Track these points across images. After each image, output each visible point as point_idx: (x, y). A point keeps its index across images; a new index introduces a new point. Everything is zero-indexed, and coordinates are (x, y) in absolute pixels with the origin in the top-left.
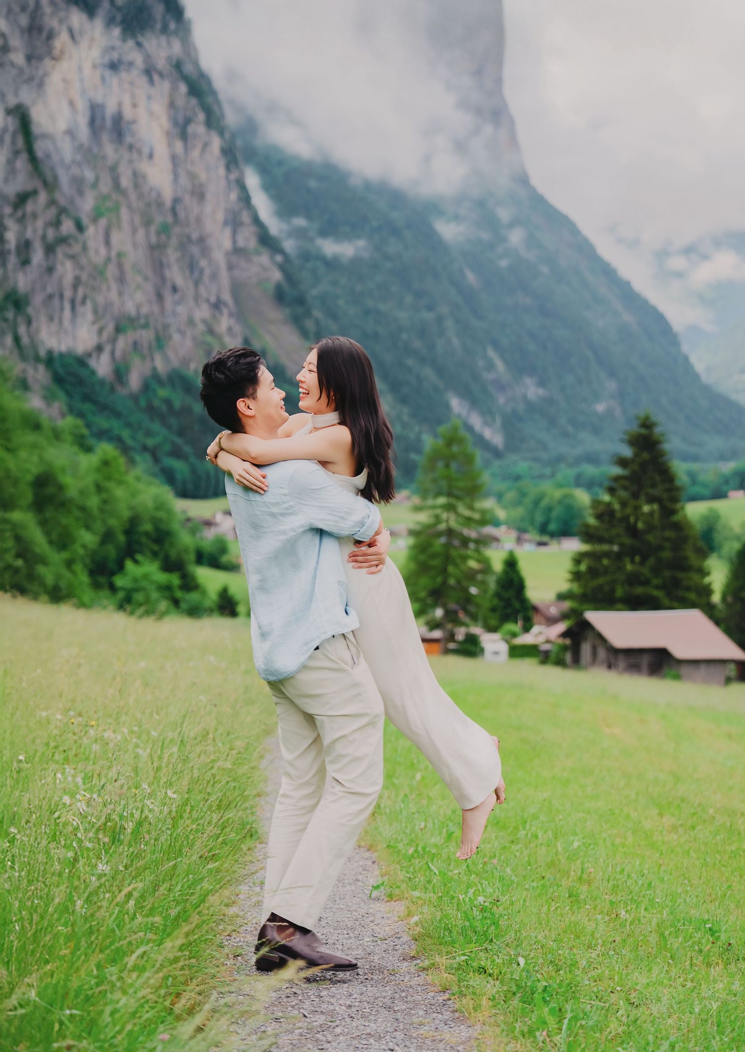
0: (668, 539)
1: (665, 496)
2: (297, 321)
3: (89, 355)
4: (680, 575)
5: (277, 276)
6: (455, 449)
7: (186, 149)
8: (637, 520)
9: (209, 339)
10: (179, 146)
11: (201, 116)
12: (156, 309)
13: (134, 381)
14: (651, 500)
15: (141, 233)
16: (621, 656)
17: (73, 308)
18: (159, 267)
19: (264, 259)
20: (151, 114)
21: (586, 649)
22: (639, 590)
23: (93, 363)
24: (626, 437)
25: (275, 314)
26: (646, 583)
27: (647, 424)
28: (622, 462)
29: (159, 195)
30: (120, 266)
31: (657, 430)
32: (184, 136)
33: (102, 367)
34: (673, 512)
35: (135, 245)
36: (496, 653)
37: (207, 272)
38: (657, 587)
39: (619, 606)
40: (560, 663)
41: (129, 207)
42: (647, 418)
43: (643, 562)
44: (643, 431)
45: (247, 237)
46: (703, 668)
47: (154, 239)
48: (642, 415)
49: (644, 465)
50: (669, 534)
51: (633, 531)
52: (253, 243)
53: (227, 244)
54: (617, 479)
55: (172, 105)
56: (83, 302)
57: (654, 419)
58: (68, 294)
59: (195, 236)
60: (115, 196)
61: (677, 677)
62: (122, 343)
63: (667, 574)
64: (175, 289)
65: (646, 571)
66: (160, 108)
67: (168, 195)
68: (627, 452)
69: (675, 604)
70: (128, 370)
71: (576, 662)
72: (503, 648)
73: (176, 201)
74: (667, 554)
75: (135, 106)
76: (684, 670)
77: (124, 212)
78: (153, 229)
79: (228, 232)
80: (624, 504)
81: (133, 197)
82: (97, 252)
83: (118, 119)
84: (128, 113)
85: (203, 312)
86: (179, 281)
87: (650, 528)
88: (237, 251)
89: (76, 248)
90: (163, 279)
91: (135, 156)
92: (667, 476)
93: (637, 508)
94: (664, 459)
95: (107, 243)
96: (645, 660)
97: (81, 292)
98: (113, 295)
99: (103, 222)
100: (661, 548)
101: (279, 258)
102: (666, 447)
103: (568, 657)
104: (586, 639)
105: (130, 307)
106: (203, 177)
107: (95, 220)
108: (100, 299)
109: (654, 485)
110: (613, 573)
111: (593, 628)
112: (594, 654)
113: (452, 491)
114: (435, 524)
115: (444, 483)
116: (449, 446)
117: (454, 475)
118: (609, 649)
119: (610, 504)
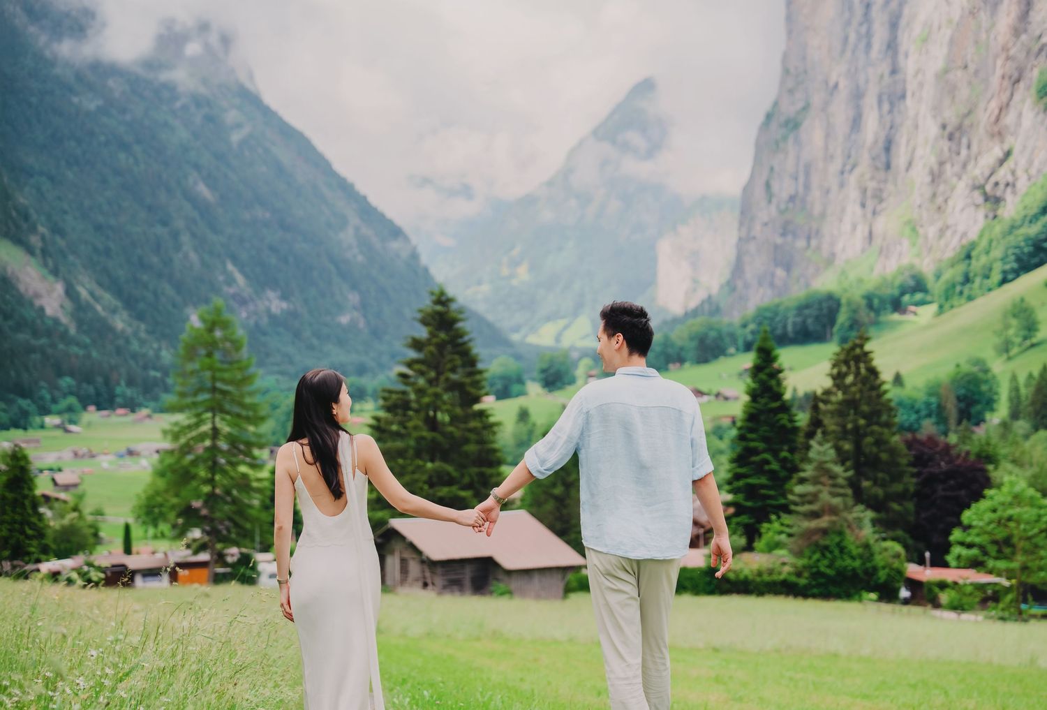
0: (470, 430)
1: (468, 380)
4: (489, 471)
6: (218, 334)
16: (439, 570)
21: (392, 563)
24: (419, 316)
27: (442, 300)
28: (417, 344)
31: (453, 306)
34: (477, 400)
38: (463, 488)
42: (442, 293)
44: (439, 308)
46: (535, 579)
49: (441, 346)
50: (474, 424)
51: (433, 424)
54: (410, 364)
57: (450, 292)
61: (510, 593)
63: (474, 470)
68: (423, 333)
74: (471, 448)
76: (514, 584)
80: (420, 392)
92: (470, 362)
94: (466, 338)
96: (468, 573)
100: (465, 441)
104: (392, 553)
109: (453, 370)
110: (413, 472)
111: (403, 538)
112: (404, 570)
113: (219, 385)
114: (197, 425)
115: (208, 374)
116: (210, 330)
117: (218, 365)
118: (423, 562)
119: (404, 393)
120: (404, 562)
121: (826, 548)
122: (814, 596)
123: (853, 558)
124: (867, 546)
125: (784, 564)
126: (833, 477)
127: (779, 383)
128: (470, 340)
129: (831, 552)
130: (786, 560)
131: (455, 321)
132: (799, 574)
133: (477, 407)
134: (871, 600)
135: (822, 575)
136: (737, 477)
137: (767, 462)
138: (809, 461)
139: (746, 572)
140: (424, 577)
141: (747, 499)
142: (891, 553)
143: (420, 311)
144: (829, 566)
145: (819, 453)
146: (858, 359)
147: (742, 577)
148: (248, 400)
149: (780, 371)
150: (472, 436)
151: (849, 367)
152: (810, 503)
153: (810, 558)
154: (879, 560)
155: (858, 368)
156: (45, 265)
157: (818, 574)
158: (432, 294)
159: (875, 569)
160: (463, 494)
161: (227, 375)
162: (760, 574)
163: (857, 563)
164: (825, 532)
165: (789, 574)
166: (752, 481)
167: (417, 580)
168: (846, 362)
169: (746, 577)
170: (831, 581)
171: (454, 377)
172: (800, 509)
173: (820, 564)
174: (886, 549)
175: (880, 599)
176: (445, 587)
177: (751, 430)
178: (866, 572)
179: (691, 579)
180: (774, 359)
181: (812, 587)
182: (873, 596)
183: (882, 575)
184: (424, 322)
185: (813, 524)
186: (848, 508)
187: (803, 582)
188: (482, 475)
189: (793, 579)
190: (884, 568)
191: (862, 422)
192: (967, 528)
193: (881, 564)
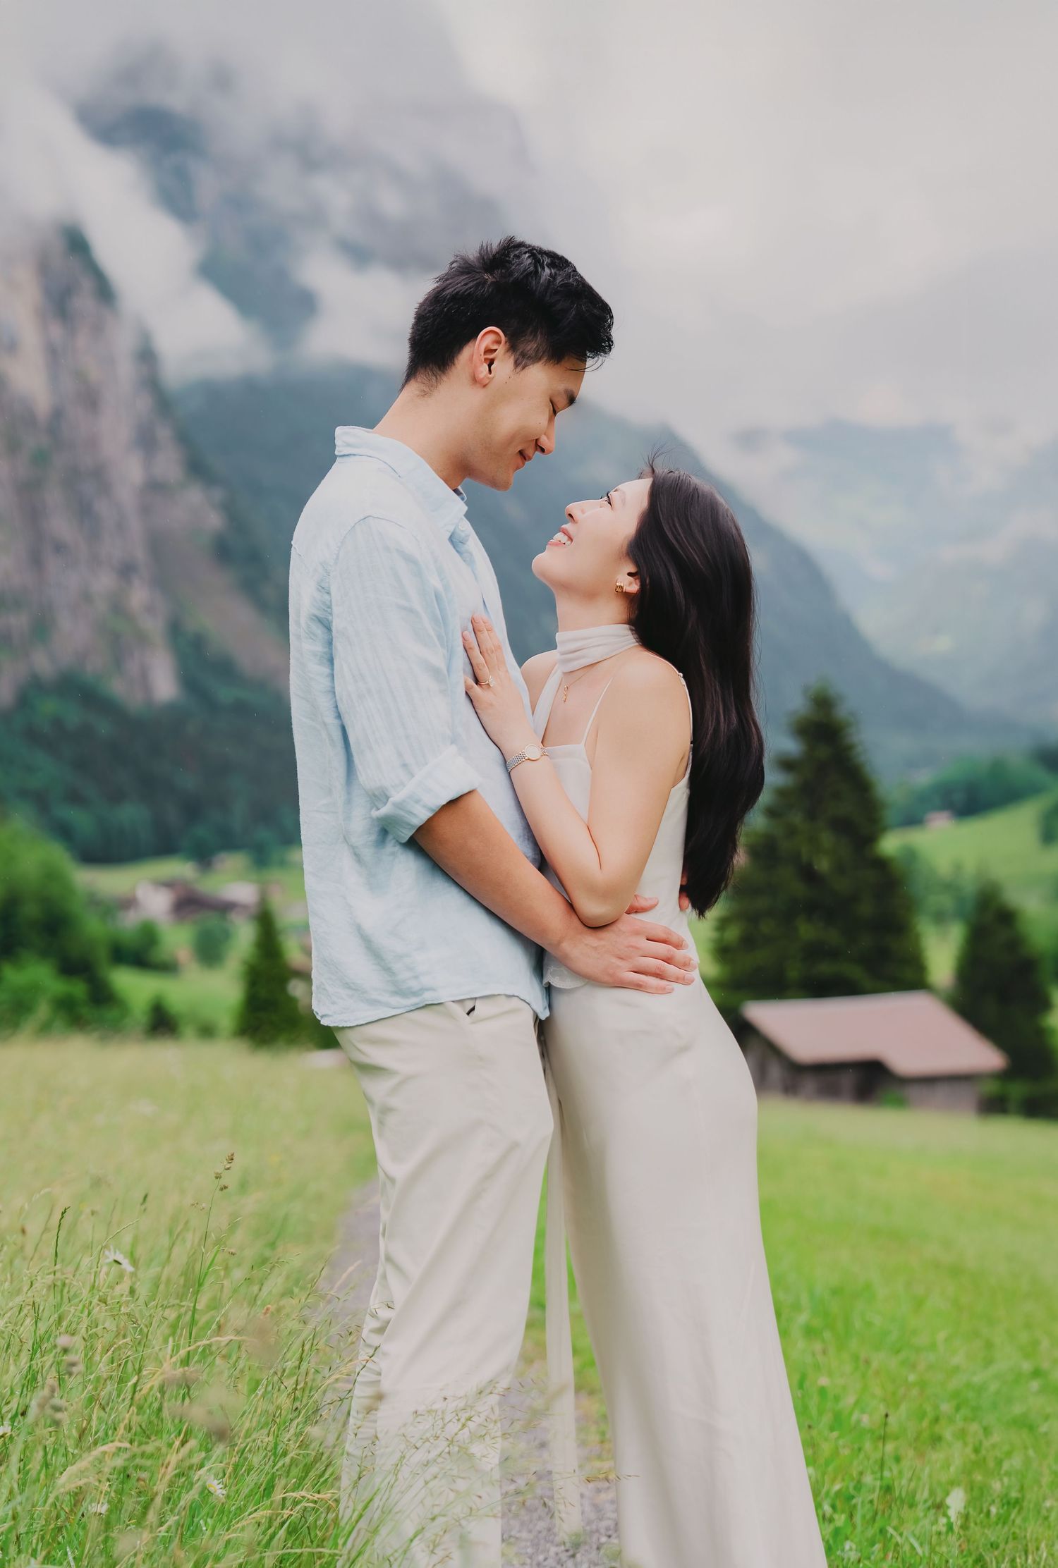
1: (858, 815)
5: (214, 522)
8: (814, 857)
10: (56, 331)
12: (31, 579)
15: (3, 467)
16: (807, 1076)
19: (194, 496)
22: (825, 968)
25: (216, 578)
26: (833, 954)
29: (28, 406)
31: (839, 710)
32: (63, 314)
37: (108, 520)
38: (852, 962)
39: (792, 993)
42: (823, 693)
43: (826, 923)
44: (817, 713)
46: (941, 1089)
47: (24, 474)
48: (813, 689)
49: (820, 768)
52: (176, 473)
53: (138, 476)
55: (44, 268)
57: (835, 692)
59: (85, 466)
61: (903, 1105)
63: (867, 939)
65: (833, 937)
66: (24, 275)
67: (43, 406)
76: (913, 1092)
78: (22, 457)
79: (137, 458)
80: (792, 830)
85: (104, 582)
86: (65, 534)
87: (840, 869)
90: (40, 534)
93: (813, 837)
96: (847, 1080)
101: (219, 493)
106: (93, 376)
109: (838, 799)
118: (785, 1065)
131: (842, 730)
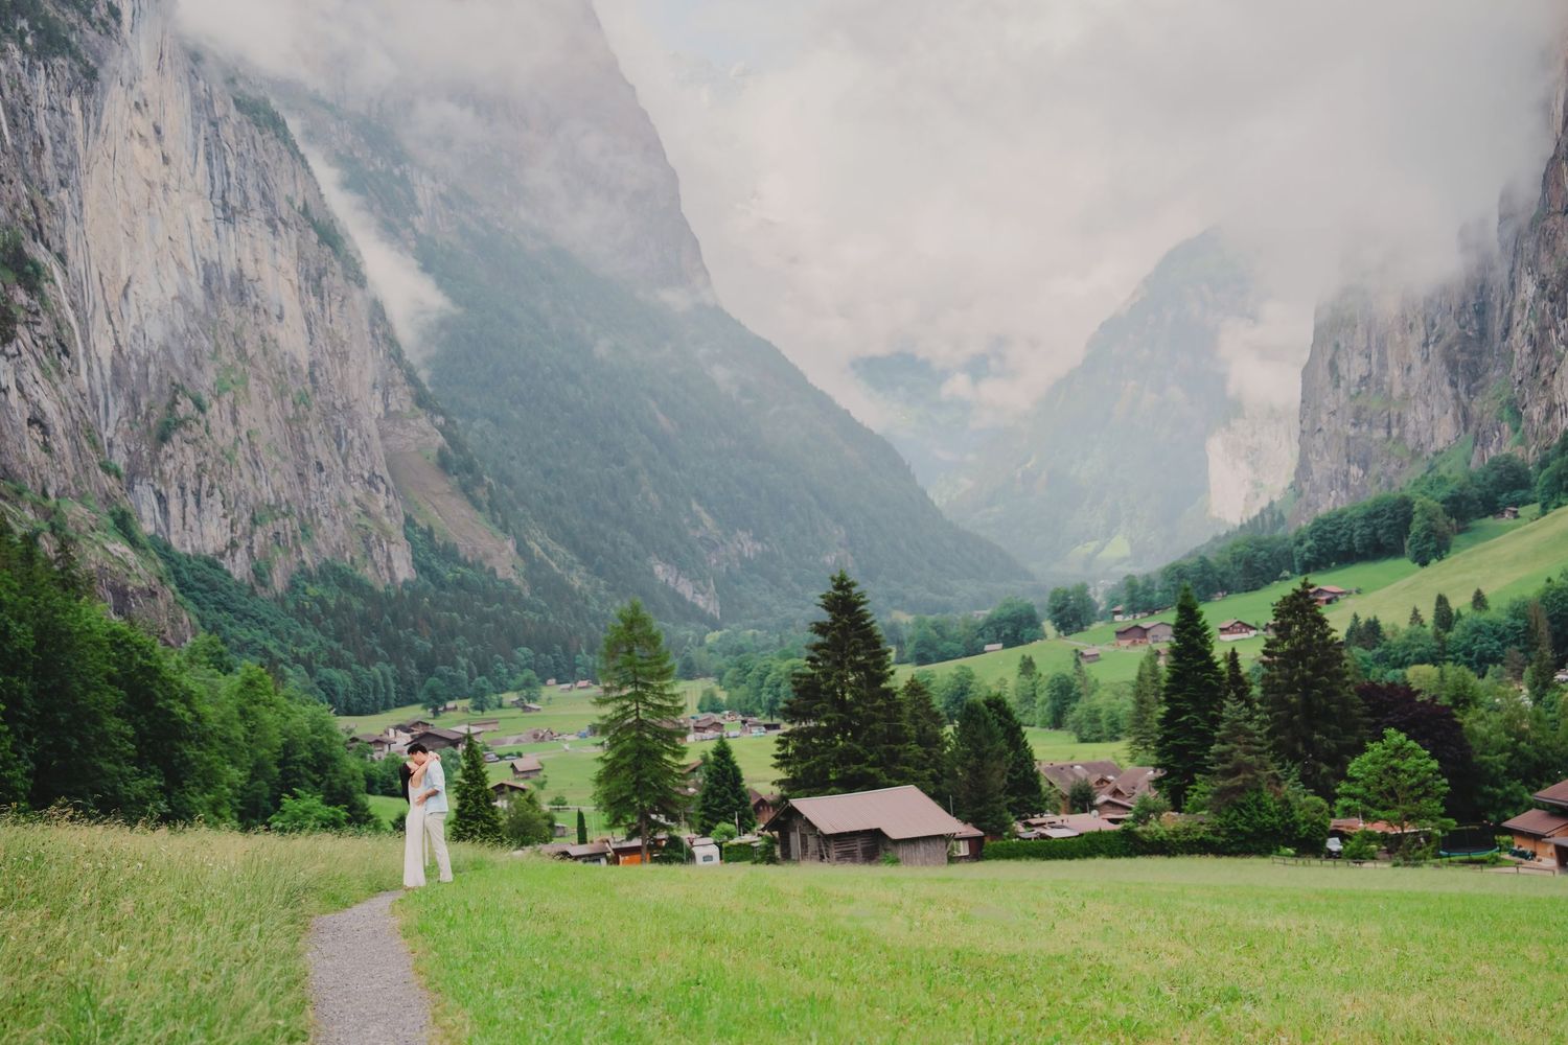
0: (879, 709)
2: (465, 489)
3: (222, 555)
4: (898, 747)
5: (440, 439)
6: (637, 631)
7: (322, 306)
8: (843, 693)
9: (364, 521)
10: (313, 303)
11: (338, 266)
12: (300, 493)
13: (279, 581)
14: (857, 667)
15: (274, 407)
16: (832, 844)
17: (198, 503)
18: (299, 442)
19: (423, 422)
20: (278, 268)
21: (795, 839)
22: (854, 768)
23: (226, 564)
24: (821, 601)
25: (442, 485)
26: (859, 759)
27: (842, 584)
29: (295, 360)
30: (252, 444)
31: (855, 590)
32: (318, 291)
33: (239, 567)
34: (882, 679)
35: (268, 420)
36: (707, 858)
37: (357, 443)
38: (873, 764)
39: (834, 789)
40: (772, 860)
41: (259, 378)
42: (843, 579)
43: (855, 738)
44: (839, 593)
45: (401, 399)
46: (922, 847)
47: (291, 412)
48: (837, 576)
49: (843, 630)
50: (880, 702)
51: (842, 705)
52: (408, 405)
53: (379, 409)
54: (816, 648)
55: (301, 256)
56: (210, 495)
57: (852, 578)
58: (190, 485)
59: (338, 403)
60: (240, 366)
61: (896, 861)
62: (259, 537)
64: (320, 468)
65: (858, 747)
66: (287, 261)
67: (304, 359)
68: (825, 617)
69: (894, 781)
70: (270, 569)
71: (787, 856)
72: (714, 850)
73: (313, 365)
75: (256, 261)
76: (902, 852)
77: (252, 381)
78: (289, 399)
79: (378, 395)
80: (828, 676)
81: (263, 366)
82: (223, 431)
83: (239, 277)
84: (249, 269)
85: (358, 490)
86: (324, 458)
87: (858, 698)
88: (389, 415)
89: (198, 431)
90: (306, 457)
91: (262, 318)
92: (871, 642)
93: (841, 678)
94: (868, 621)
95: (235, 421)
96: (859, 845)
97: (206, 481)
98: (246, 481)
99: (228, 397)
100: (874, 720)
101: (440, 420)
102: (867, 608)
103: (778, 853)
104: (794, 829)
105: (267, 494)
106: (345, 335)
107: (217, 397)
108: (231, 488)
109: (856, 653)
110: (824, 752)
111: (800, 815)
112: (804, 845)
113: (639, 679)
114: (623, 717)
115: (629, 670)
116: (630, 628)
117: (639, 661)
118: (818, 837)
119: (812, 676)
120: (803, 837)
121: (1243, 805)
122: (1229, 854)
123: (1271, 815)
124: (1286, 802)
125: (1202, 824)
126: (1251, 734)
127: (1204, 642)
128: (872, 623)
129: (1249, 810)
130: (1206, 820)
131: (857, 604)
132: (1216, 833)
133: (883, 685)
134: (1288, 855)
135: (1241, 832)
136: (1167, 738)
137: (1197, 723)
138: (1222, 719)
139: (1162, 833)
140: (821, 851)
141: (1176, 760)
142: (1311, 808)
143: (823, 597)
144: (1247, 825)
145: (1232, 712)
146: (1301, 608)
147: (1157, 837)
148: (667, 692)
149: (1206, 629)
150: (882, 715)
151: (1294, 617)
152: (1226, 762)
153: (1227, 817)
154: (1299, 815)
155: (1304, 617)
156: (494, 521)
157: (1238, 832)
158: (833, 579)
159: (1296, 824)
160: (871, 770)
161: (646, 669)
162: (1176, 834)
163: (1276, 820)
164: (1240, 790)
165: (1206, 832)
166: (1178, 742)
167: (814, 853)
168: (1289, 612)
169: (1161, 838)
170: (1249, 837)
171: (859, 658)
172: (1215, 768)
173: (1237, 822)
174: (1307, 804)
175: (1298, 855)
176: (838, 859)
177: (1178, 691)
178: (1286, 827)
179: (1107, 841)
180: (1199, 615)
181: (1232, 844)
182: (1291, 851)
183: (1303, 829)
184: (827, 607)
185: (1229, 783)
186: (1263, 767)
187: (1220, 840)
188: (891, 750)
189: (1211, 837)
190: (1305, 822)
191: (1308, 673)
192: (1352, 780)
193: (1302, 819)
